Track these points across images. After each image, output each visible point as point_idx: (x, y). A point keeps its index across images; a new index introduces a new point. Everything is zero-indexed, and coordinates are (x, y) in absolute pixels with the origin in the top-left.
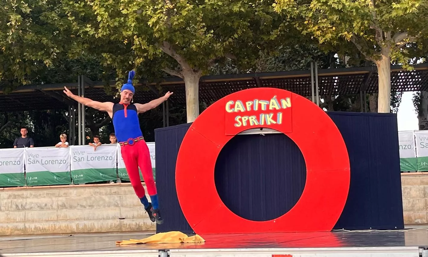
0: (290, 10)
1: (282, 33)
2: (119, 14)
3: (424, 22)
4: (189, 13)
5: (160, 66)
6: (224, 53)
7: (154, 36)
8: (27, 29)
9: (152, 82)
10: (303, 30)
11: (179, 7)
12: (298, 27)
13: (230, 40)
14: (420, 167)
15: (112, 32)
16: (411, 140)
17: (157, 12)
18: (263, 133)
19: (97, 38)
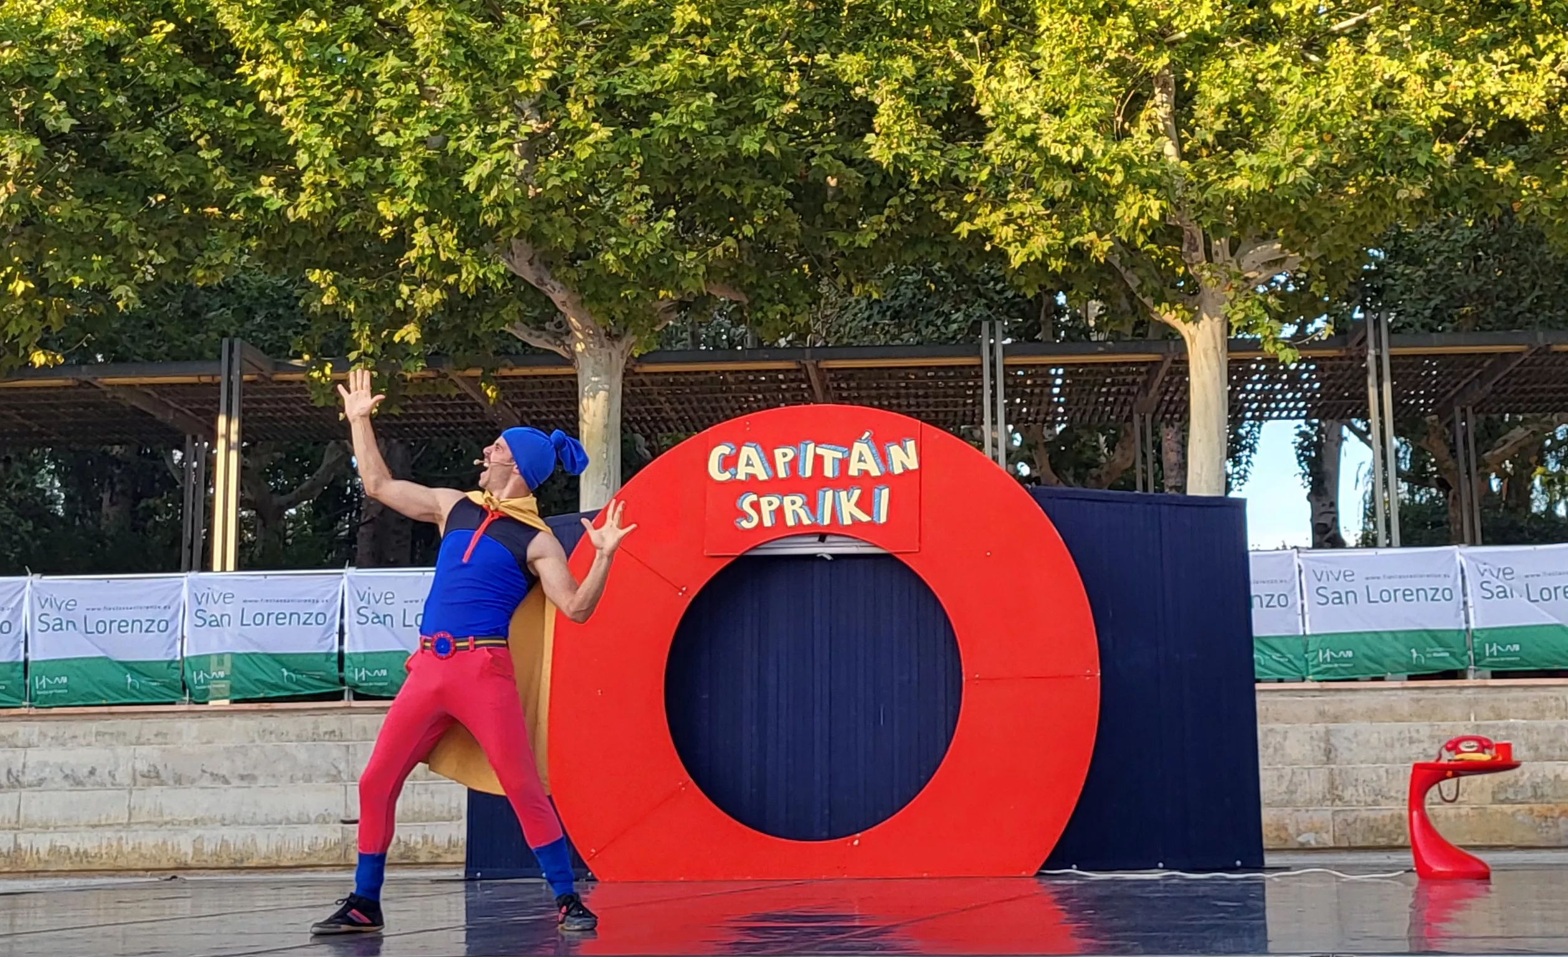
0: (917, 156)
1: (896, 226)
2: (369, 146)
3: (1332, 210)
4: (598, 152)
5: (497, 315)
6: (707, 282)
7: (481, 222)
8: (59, 183)
9: (468, 367)
10: (959, 220)
11: (566, 131)
12: (944, 210)
13: (729, 241)
14: (1314, 666)
15: (343, 201)
16: (1287, 578)
17: (495, 146)
18: (825, 550)
19: (292, 220)
